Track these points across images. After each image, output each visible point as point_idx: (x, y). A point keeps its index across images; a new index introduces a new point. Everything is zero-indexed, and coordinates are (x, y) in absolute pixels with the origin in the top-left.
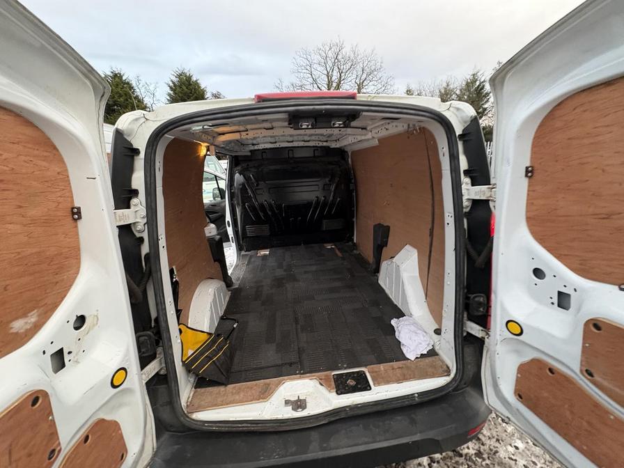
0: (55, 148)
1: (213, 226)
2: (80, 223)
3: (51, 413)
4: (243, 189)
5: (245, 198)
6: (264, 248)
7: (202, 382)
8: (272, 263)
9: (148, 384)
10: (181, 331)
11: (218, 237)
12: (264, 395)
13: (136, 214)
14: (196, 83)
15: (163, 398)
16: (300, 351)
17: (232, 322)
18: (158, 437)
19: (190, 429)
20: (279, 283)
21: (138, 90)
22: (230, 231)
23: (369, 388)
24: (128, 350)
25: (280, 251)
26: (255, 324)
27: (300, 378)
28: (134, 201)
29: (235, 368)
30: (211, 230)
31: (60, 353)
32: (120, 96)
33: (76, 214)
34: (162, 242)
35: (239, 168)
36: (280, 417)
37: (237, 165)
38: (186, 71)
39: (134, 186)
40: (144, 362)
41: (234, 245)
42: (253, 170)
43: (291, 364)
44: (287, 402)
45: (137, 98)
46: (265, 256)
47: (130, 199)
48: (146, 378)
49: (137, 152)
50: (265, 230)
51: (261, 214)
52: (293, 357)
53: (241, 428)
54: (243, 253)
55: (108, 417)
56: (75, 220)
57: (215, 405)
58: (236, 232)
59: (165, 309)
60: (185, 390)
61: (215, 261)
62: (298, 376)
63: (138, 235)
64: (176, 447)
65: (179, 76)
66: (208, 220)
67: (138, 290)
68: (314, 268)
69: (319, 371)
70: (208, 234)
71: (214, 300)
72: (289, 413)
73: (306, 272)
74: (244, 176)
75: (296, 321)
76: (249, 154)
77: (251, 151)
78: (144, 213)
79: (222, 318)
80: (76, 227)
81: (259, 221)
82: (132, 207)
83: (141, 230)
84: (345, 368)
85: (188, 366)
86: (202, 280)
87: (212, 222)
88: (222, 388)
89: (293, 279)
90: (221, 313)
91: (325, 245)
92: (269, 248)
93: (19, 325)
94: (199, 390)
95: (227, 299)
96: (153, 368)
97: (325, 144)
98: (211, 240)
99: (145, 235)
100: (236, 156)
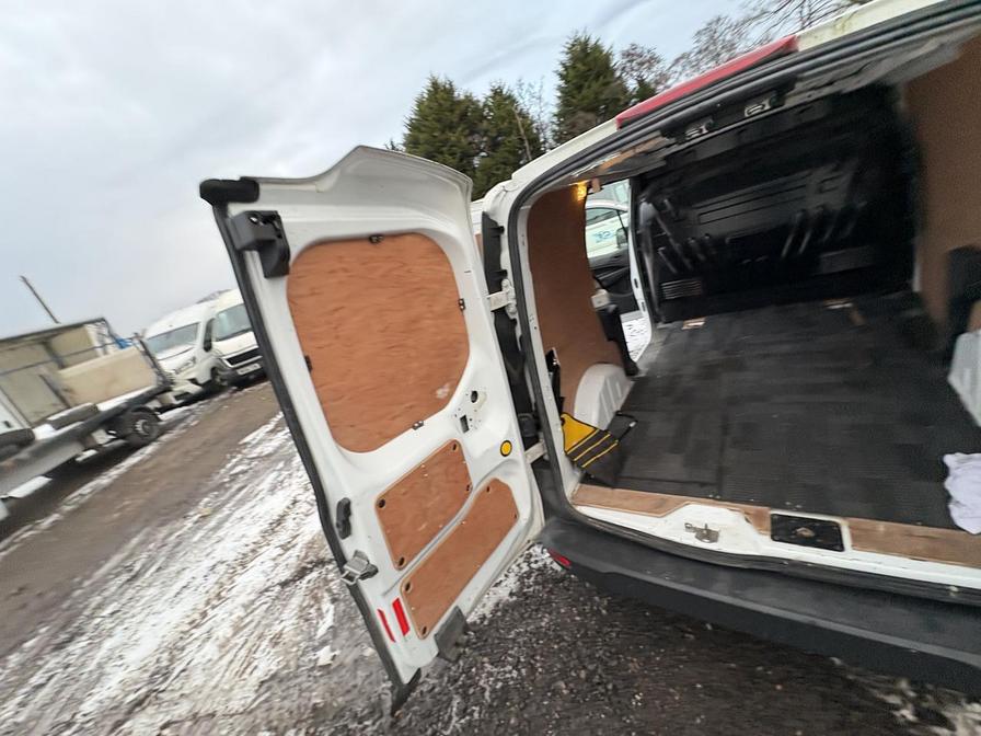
0: (442, 252)
1: (604, 292)
2: (465, 312)
3: (463, 459)
4: (654, 226)
5: (659, 240)
6: (696, 316)
7: (587, 479)
8: (703, 341)
9: (533, 465)
10: (563, 421)
11: (613, 307)
12: (659, 510)
13: (506, 297)
14: (597, 48)
15: (548, 483)
16: (721, 472)
17: (629, 419)
18: (546, 518)
19: (575, 520)
20: (709, 372)
21: (521, 101)
22: (639, 293)
23: (838, 548)
24: (510, 427)
25: (722, 320)
26: (659, 426)
27: (713, 504)
28: (505, 282)
29: (626, 472)
30: (601, 299)
31: (464, 419)
32: (503, 119)
33: (462, 304)
34: (534, 323)
35: (646, 193)
36: (677, 540)
37: (643, 188)
38: (579, 35)
39: (503, 268)
40: (528, 443)
41: (645, 314)
42: (669, 190)
43: (703, 484)
44: (689, 527)
45: (521, 114)
46: (696, 329)
47: (501, 280)
48: (531, 459)
49: (502, 229)
50: (696, 287)
51: (687, 262)
52: (708, 476)
53: (626, 535)
54: (661, 325)
55: (503, 480)
56: (462, 310)
57: (599, 504)
58: (648, 295)
59: (541, 393)
60: (570, 483)
61: (610, 339)
62: (711, 501)
63: (512, 317)
64: (562, 531)
65: (571, 50)
66: (598, 285)
67: (515, 373)
68: (786, 348)
69: (747, 502)
70: (596, 305)
71: (605, 391)
72: (690, 539)
73: (765, 356)
74: (655, 205)
75: (725, 429)
76: (663, 163)
77: (666, 158)
78: (513, 294)
79: (617, 414)
80: (463, 316)
81: (683, 273)
82: (504, 289)
83: (513, 312)
84: (798, 510)
85: (570, 457)
86: (591, 365)
87: (604, 288)
88: (608, 490)
89: (739, 366)
90: (617, 407)
91: (829, 303)
92: (703, 316)
93: (441, 393)
94: (585, 486)
95: (627, 390)
96: (537, 451)
97: (827, 91)
98: (603, 311)
99: (517, 317)
100: (641, 175)
